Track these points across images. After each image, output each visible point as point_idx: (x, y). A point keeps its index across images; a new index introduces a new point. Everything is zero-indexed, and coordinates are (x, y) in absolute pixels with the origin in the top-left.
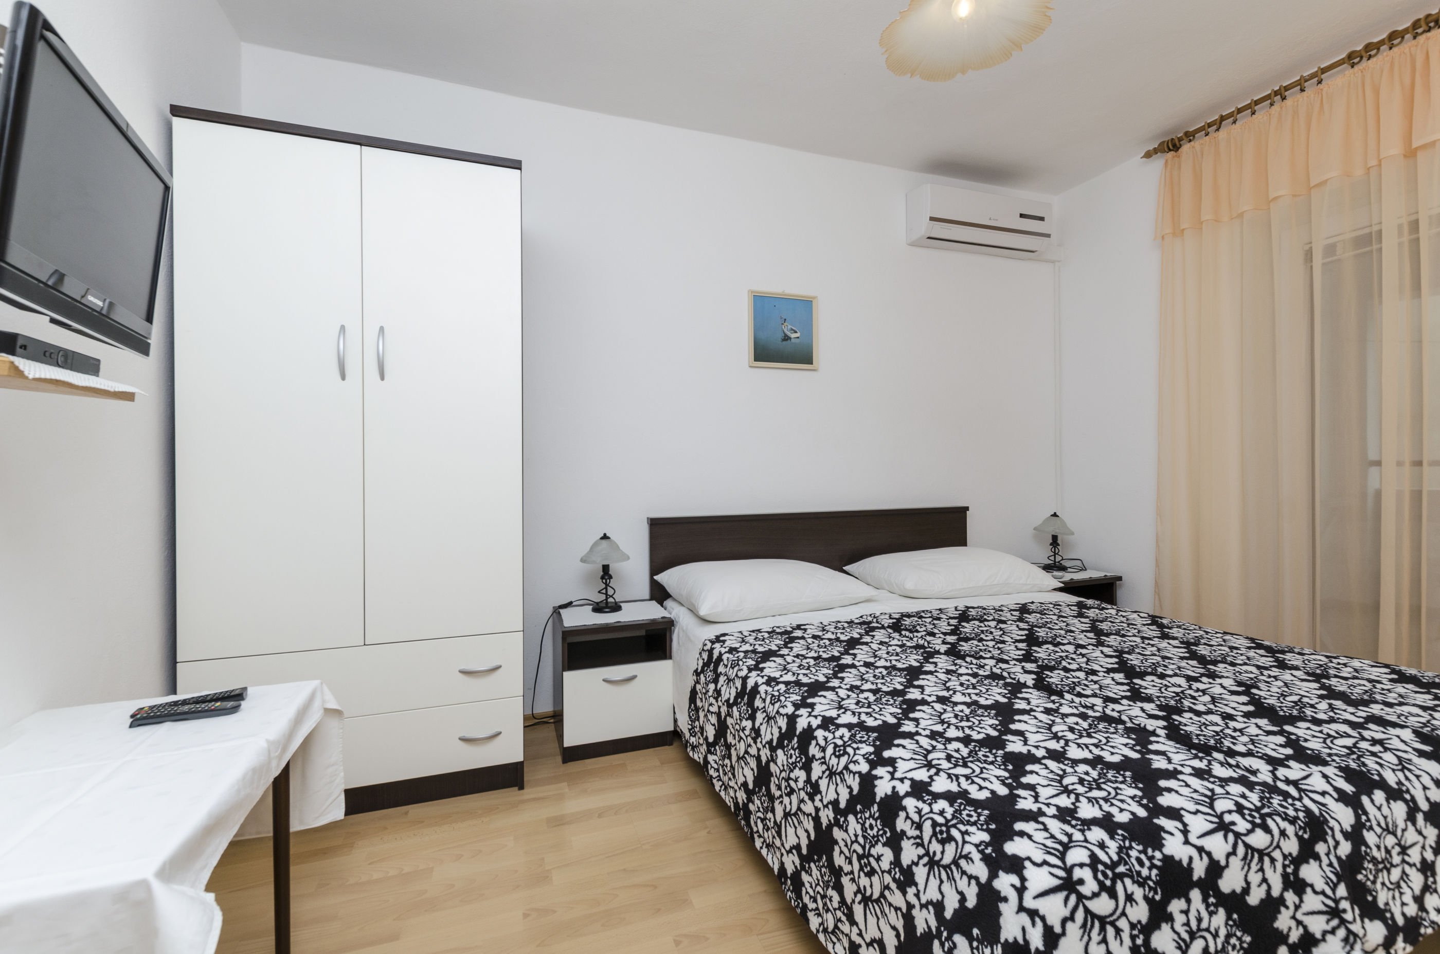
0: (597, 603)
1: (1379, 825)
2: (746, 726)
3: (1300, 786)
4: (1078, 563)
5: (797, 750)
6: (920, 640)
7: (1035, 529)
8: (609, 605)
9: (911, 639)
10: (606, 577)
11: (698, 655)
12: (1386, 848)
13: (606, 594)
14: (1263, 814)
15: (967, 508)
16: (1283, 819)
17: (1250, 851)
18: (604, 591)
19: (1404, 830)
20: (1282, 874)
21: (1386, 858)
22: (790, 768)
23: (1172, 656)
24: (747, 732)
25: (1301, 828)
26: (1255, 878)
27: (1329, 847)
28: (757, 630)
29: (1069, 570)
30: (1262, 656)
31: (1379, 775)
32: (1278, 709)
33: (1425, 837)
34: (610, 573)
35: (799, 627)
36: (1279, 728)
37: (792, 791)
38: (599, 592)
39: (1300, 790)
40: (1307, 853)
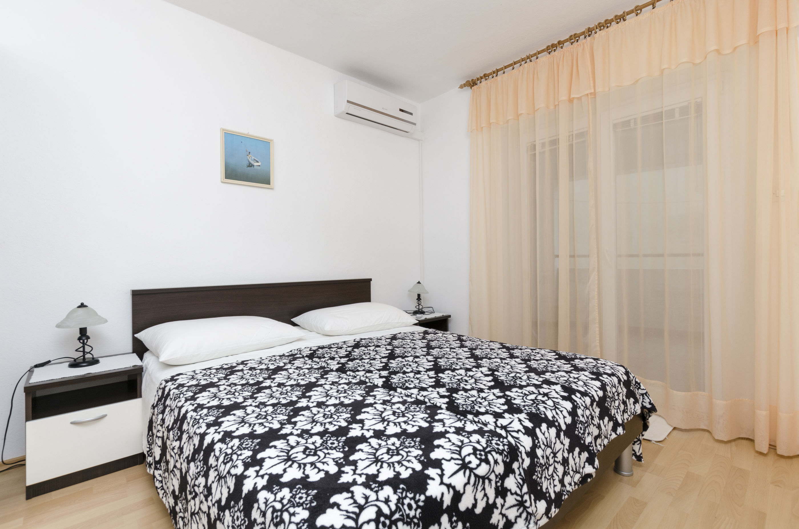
0: (75, 360)
1: (543, 444)
2: (175, 446)
3: (507, 429)
4: (431, 309)
5: (202, 462)
6: (323, 363)
7: (409, 291)
8: (86, 360)
9: (318, 363)
10: (84, 338)
11: (156, 393)
12: (546, 456)
13: (84, 351)
14: (486, 452)
15: (371, 280)
16: (497, 453)
17: (477, 479)
18: (81, 349)
19: (555, 444)
20: (495, 488)
21: (547, 462)
22: (196, 477)
23: (463, 357)
24: (176, 451)
25: (505, 455)
26: (480, 495)
27: (519, 463)
28: (208, 369)
29: (426, 313)
30: (504, 352)
31: (545, 414)
32: (505, 382)
33: (564, 445)
34: (87, 334)
35: (243, 363)
36: (503, 394)
37: (196, 495)
38: (76, 350)
39: (507, 431)
40: (509, 470)
